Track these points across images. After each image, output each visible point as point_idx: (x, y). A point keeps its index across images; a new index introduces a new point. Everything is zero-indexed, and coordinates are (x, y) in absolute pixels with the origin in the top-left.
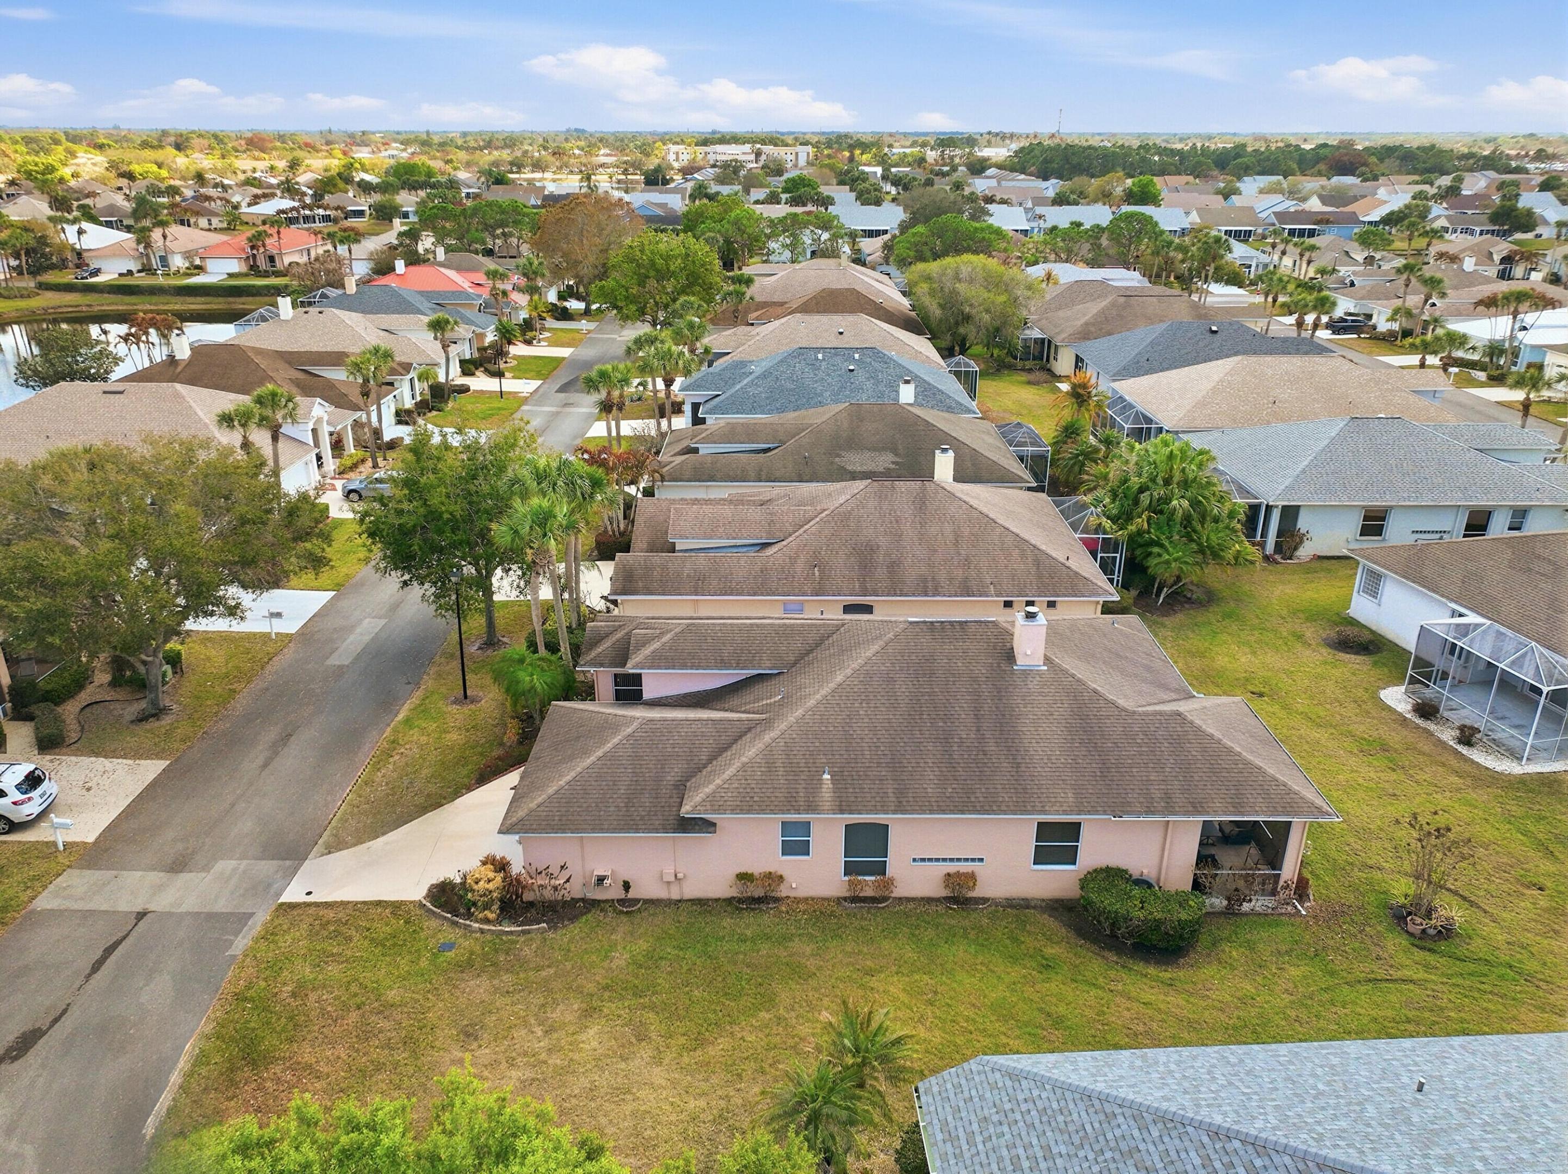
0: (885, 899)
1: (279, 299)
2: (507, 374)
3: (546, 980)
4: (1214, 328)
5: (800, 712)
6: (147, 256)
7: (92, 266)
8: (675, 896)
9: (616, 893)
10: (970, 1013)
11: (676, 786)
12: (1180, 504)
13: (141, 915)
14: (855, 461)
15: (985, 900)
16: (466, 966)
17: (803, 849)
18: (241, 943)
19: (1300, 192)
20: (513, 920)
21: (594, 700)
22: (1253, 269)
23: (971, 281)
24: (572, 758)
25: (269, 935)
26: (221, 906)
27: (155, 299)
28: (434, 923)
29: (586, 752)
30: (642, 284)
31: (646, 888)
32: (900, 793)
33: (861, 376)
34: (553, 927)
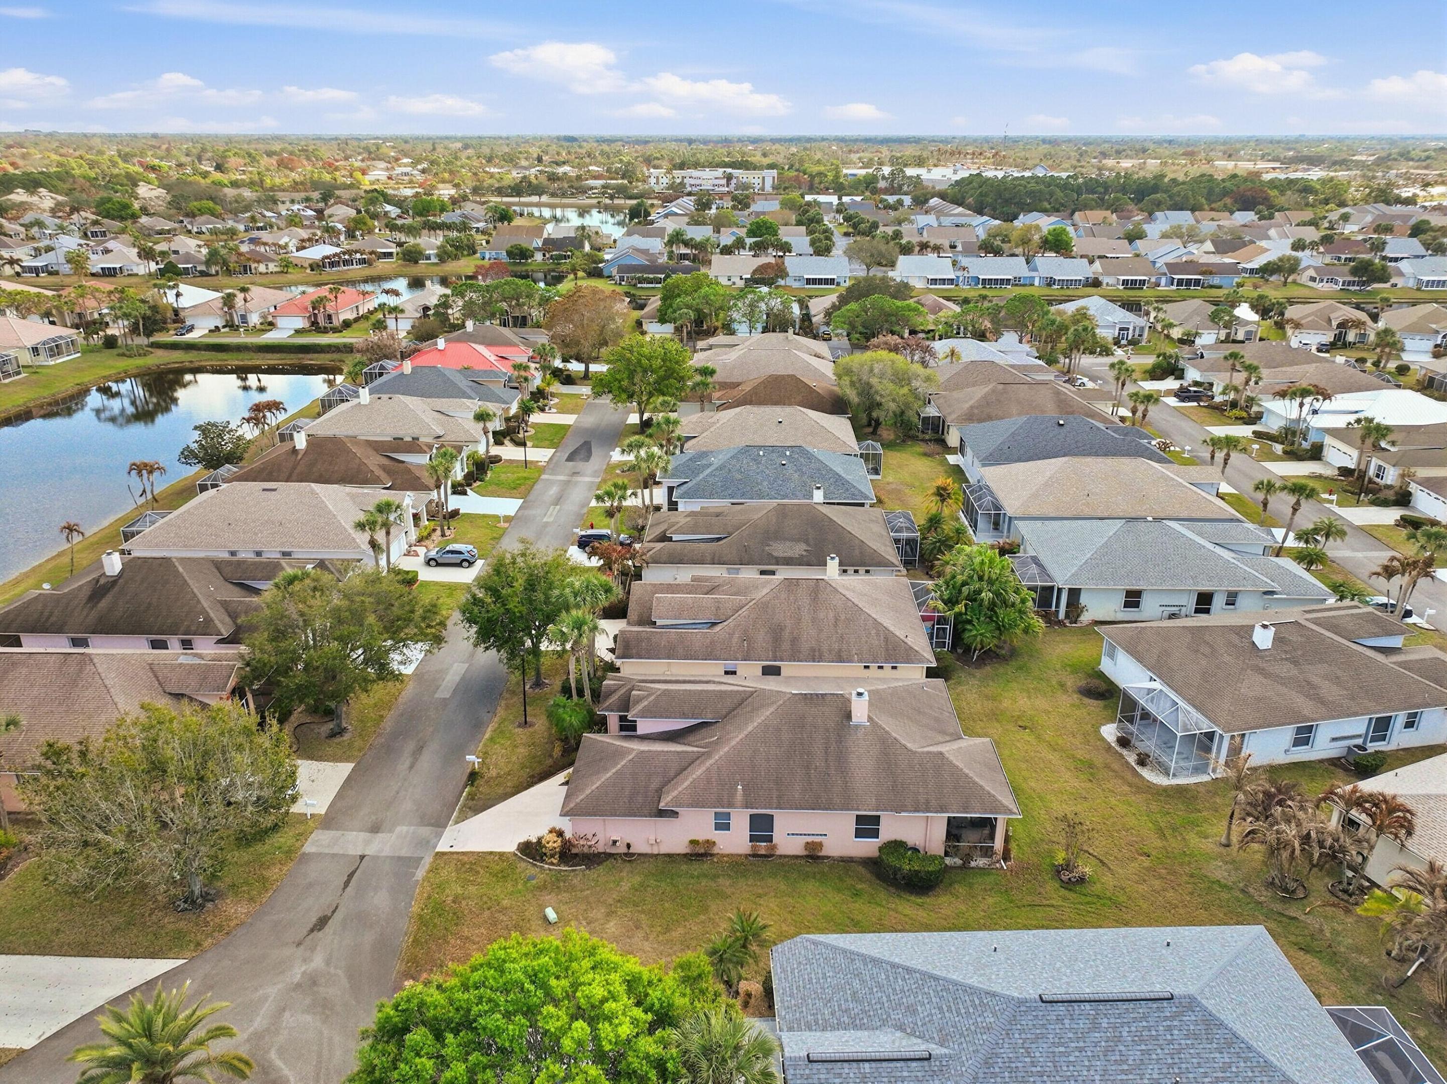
0: (772, 856)
1: (360, 389)
2: (529, 444)
3: (587, 897)
4: (1061, 422)
5: (726, 749)
6: (231, 315)
7: (188, 323)
8: (656, 852)
9: (622, 849)
10: (811, 918)
11: (657, 791)
12: (986, 595)
13: (362, 857)
14: (780, 549)
15: (828, 857)
16: (542, 888)
17: (727, 827)
18: (420, 874)
19: (1198, 235)
20: (566, 864)
21: (606, 731)
22: (1131, 332)
23: (882, 376)
24: (598, 772)
25: (433, 870)
26: (404, 853)
27: (241, 356)
28: (523, 865)
29: (606, 770)
30: (631, 377)
31: (640, 847)
32: (779, 797)
33: (790, 469)
34: (588, 868)
